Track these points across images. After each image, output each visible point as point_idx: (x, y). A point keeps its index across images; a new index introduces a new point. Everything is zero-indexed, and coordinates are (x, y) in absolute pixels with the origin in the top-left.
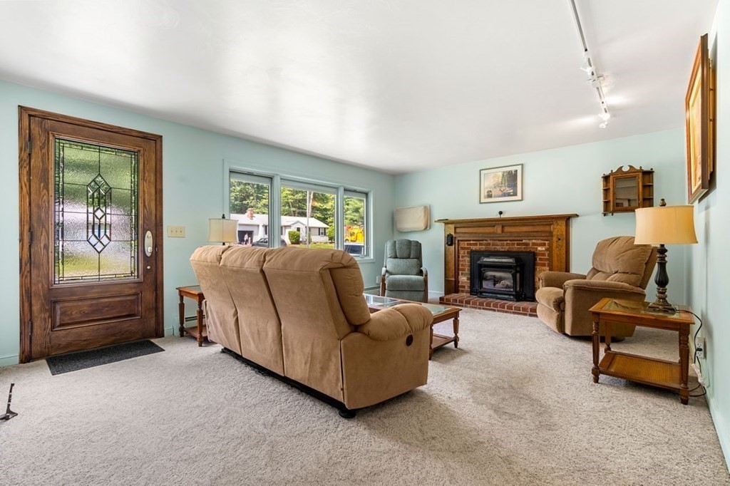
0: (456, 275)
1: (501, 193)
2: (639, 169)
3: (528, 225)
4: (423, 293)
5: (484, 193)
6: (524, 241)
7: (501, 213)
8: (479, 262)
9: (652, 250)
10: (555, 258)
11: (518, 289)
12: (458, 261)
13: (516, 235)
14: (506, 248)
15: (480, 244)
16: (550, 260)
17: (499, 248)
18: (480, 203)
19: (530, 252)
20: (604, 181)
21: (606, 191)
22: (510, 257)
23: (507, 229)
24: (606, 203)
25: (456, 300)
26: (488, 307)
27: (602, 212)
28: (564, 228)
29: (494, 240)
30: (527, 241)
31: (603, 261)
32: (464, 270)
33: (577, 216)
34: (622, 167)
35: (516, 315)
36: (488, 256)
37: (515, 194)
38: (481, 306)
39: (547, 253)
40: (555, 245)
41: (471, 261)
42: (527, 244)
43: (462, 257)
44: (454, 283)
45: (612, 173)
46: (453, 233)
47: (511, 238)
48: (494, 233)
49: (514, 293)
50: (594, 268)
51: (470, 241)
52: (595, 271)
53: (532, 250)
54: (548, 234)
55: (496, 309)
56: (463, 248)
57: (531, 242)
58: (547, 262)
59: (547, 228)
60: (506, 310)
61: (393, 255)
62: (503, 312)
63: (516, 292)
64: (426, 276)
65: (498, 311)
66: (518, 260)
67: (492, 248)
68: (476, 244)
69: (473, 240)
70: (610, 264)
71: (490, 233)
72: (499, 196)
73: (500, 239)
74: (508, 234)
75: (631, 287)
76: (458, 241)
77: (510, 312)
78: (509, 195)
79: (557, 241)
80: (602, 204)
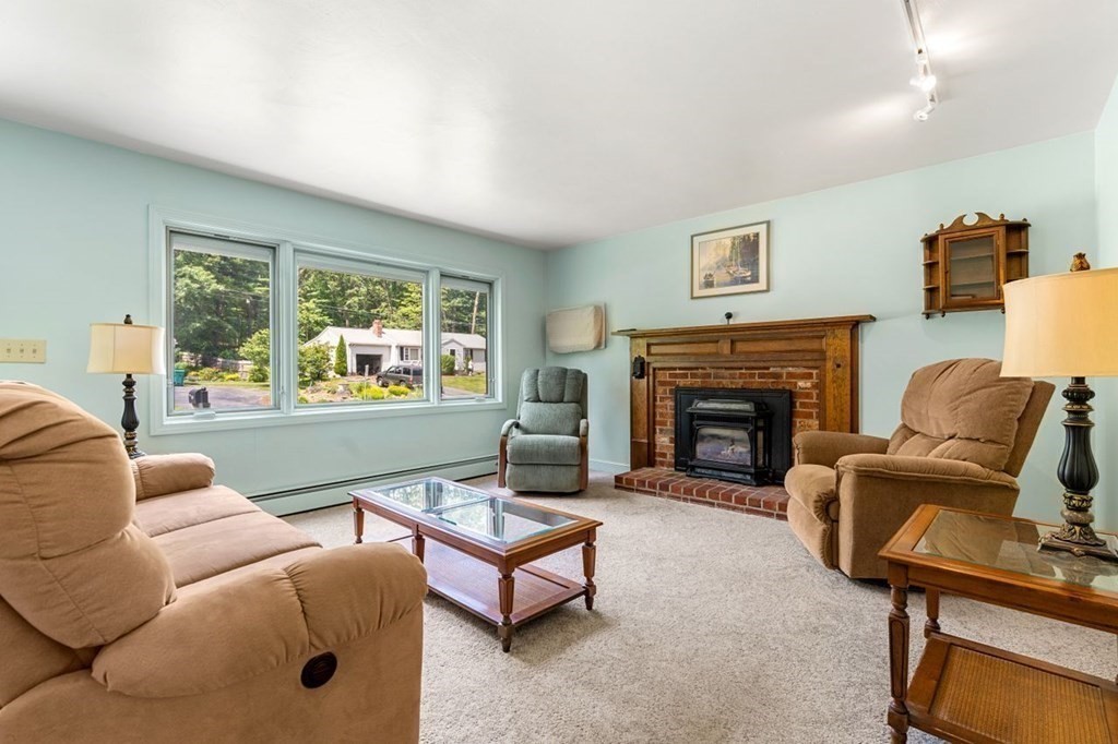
0: (651, 433)
1: (728, 279)
2: (998, 219)
3: (781, 340)
4: (576, 470)
5: (699, 278)
6: (771, 370)
7: (729, 316)
8: (689, 410)
9: (1034, 388)
10: (830, 404)
11: (760, 462)
12: (654, 406)
13: (756, 357)
14: (739, 383)
15: (693, 376)
16: (821, 407)
17: (726, 383)
18: (693, 298)
19: (783, 391)
20: (925, 248)
21: (930, 267)
22: (747, 400)
23: (740, 347)
24: (931, 292)
25: (642, 483)
26: (699, 497)
27: (923, 310)
28: (847, 343)
29: (718, 368)
30: (778, 370)
31: (923, 412)
32: (664, 424)
33: (872, 319)
34: (962, 218)
35: (752, 516)
36: (705, 398)
37: (755, 279)
38: (687, 495)
39: (815, 393)
40: (829, 376)
41: (676, 406)
42: (777, 376)
43: (662, 399)
44: (645, 449)
45: (942, 231)
46: (644, 355)
47: (748, 364)
48: (717, 354)
49: (753, 470)
50: (904, 426)
51: (675, 369)
52: (907, 432)
53: (787, 387)
54: (816, 356)
55: (716, 502)
56: (663, 384)
57: (784, 371)
58: (814, 411)
59: (815, 345)
60: (733, 504)
61: (532, 395)
62: (729, 508)
63: (756, 466)
64: (586, 435)
65: (719, 506)
66: (759, 406)
67: (713, 382)
68: (685, 376)
69: (680, 369)
70: (938, 419)
71: (709, 354)
72: (726, 285)
73: (727, 365)
74: (742, 357)
75: (984, 471)
76: (654, 369)
77: (742, 509)
78: (744, 281)
79: (834, 370)
80: (922, 293)
